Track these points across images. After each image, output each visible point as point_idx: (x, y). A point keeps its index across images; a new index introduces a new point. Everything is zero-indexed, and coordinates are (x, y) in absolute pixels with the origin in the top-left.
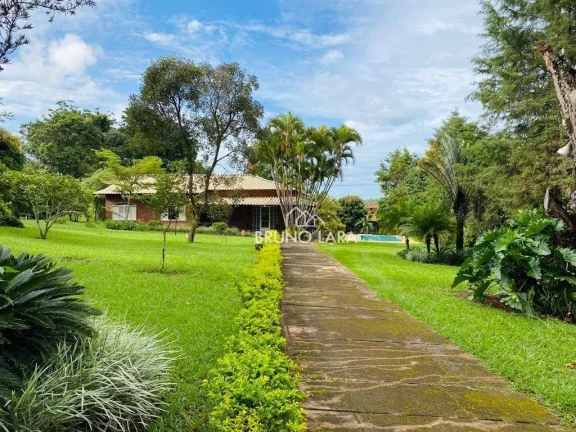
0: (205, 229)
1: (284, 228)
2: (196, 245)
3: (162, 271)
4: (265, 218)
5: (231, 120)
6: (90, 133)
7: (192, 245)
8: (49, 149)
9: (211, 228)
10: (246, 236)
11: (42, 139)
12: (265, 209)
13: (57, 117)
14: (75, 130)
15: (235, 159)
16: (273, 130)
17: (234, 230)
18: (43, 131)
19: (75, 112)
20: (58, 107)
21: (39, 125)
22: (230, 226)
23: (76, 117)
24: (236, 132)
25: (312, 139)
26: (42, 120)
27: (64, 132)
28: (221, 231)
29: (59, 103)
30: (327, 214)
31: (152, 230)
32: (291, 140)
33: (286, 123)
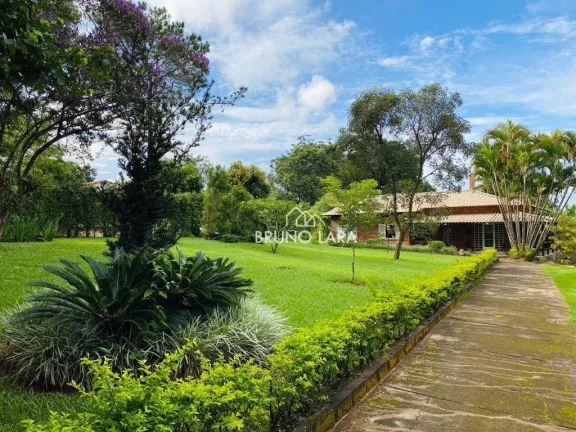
0: (421, 247)
1: (510, 247)
2: (401, 262)
3: (352, 282)
4: (489, 237)
5: (435, 139)
6: (323, 162)
7: (396, 262)
8: (291, 178)
9: (426, 247)
10: (465, 255)
11: (286, 171)
12: (489, 226)
13: (297, 151)
14: (310, 160)
15: (440, 177)
16: (492, 142)
17: (452, 248)
18: (286, 164)
19: (311, 144)
20: (299, 141)
21: (284, 159)
22: (448, 245)
23: (312, 149)
24: (441, 149)
25: (540, 147)
26: (286, 155)
27: (303, 163)
28: (437, 250)
29: (299, 138)
30: (565, 231)
31: (369, 247)
32: (514, 151)
33: (507, 133)
